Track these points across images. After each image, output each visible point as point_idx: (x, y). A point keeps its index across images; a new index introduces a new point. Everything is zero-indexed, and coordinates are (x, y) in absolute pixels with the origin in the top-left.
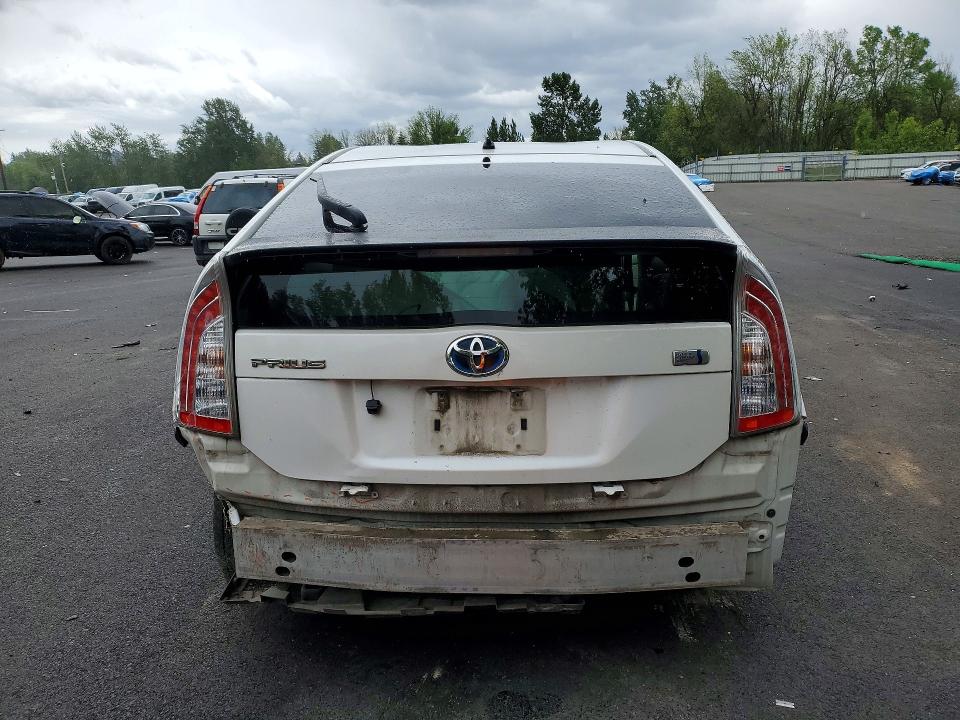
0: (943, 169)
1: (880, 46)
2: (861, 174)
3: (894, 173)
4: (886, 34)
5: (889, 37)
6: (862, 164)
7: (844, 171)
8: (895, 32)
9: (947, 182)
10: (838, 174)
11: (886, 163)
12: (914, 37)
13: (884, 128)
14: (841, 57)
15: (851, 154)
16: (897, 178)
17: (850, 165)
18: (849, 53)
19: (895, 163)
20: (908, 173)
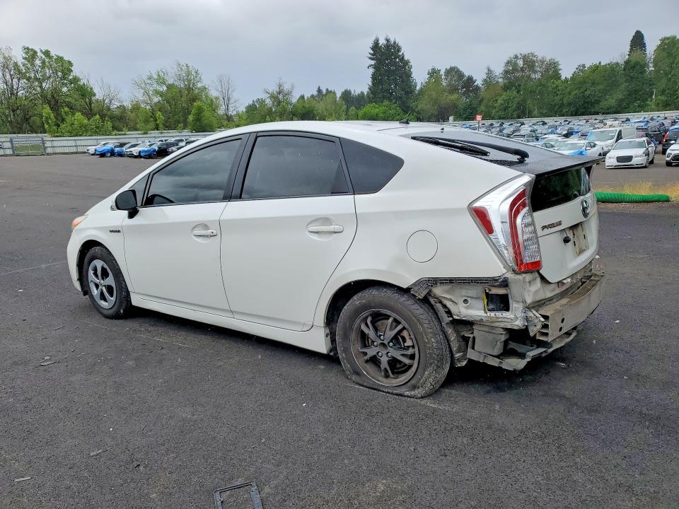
0: (115, 147)
1: (38, 62)
2: (58, 150)
3: (80, 149)
4: (39, 54)
5: (43, 57)
6: (56, 144)
7: (45, 148)
8: (47, 53)
9: (121, 155)
10: (41, 151)
11: (73, 143)
12: (60, 59)
13: (63, 120)
14: (11, 66)
15: (47, 137)
16: (85, 153)
17: (48, 144)
18: (16, 64)
19: (79, 143)
20: (92, 150)
